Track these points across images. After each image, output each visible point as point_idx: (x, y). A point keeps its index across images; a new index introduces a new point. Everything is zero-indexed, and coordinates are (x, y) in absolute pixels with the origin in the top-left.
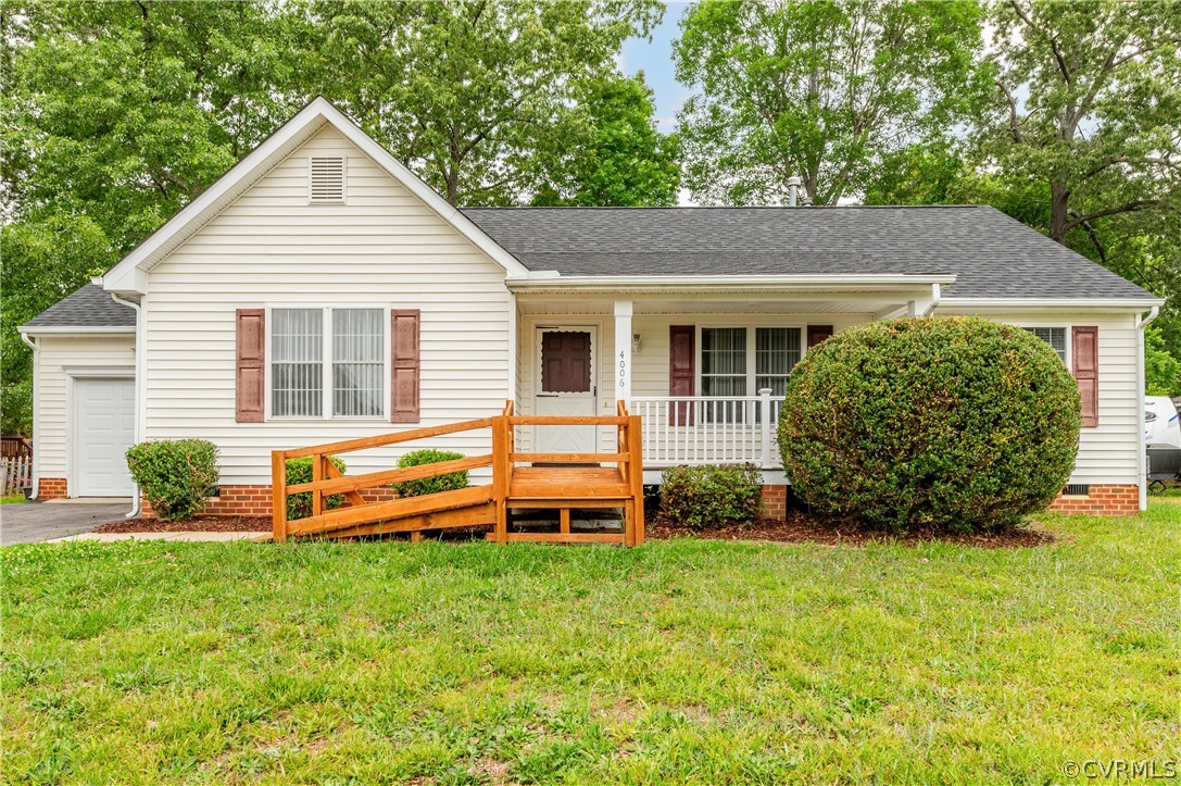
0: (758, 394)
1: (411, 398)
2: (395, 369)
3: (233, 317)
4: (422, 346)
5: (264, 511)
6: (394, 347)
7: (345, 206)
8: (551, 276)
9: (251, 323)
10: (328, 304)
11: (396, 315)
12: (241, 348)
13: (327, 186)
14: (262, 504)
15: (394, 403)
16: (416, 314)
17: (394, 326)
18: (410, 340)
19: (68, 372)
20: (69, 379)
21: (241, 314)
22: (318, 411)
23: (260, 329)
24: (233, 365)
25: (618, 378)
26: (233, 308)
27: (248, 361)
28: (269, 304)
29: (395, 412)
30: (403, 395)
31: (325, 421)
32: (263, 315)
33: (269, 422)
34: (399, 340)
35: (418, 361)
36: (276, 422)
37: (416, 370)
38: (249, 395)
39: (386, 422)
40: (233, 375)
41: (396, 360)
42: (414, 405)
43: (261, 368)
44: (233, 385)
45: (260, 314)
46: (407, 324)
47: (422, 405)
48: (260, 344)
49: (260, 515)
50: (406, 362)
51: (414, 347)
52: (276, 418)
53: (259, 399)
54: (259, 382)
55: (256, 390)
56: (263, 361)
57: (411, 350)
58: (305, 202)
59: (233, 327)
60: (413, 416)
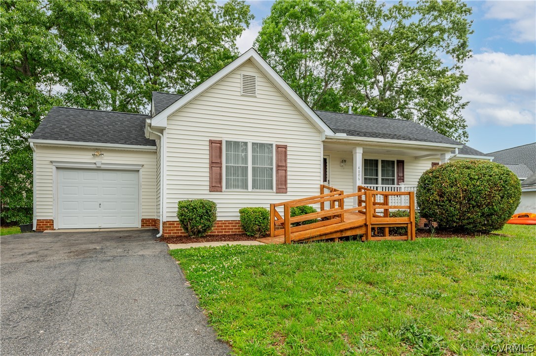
0: (399, 185)
1: (284, 182)
2: (277, 170)
3: (208, 143)
4: (288, 161)
5: (222, 232)
6: (277, 161)
7: (256, 97)
8: (343, 136)
9: (215, 146)
10: (250, 140)
11: (278, 147)
12: (212, 157)
13: (249, 88)
14: (221, 229)
15: (277, 185)
16: (285, 147)
17: (277, 152)
18: (284, 158)
19: (54, 164)
20: (54, 168)
21: (211, 142)
22: (247, 188)
23: (220, 149)
24: (208, 166)
25: (358, 177)
26: (208, 139)
27: (215, 163)
28: (225, 138)
29: (278, 188)
30: (281, 181)
31: (249, 192)
32: (222, 143)
33: (224, 192)
34: (279, 158)
35: (286, 167)
36: (227, 192)
37: (286, 171)
38: (216, 179)
39: (274, 193)
40: (208, 170)
41: (278, 166)
42: (285, 186)
43: (221, 167)
44: (208, 174)
45: (220, 143)
46: (282, 150)
47: (288, 186)
48: (220, 157)
49: (220, 234)
50: (282, 167)
51: (285, 161)
52: (227, 190)
53: (220, 182)
54: (220, 174)
55: (219, 177)
56: (221, 164)
57: (284, 162)
58: (239, 94)
59: (208, 148)
60: (284, 190)
